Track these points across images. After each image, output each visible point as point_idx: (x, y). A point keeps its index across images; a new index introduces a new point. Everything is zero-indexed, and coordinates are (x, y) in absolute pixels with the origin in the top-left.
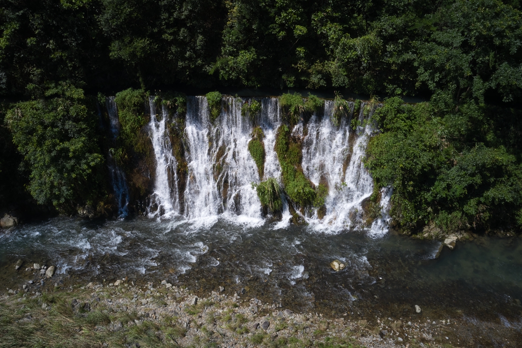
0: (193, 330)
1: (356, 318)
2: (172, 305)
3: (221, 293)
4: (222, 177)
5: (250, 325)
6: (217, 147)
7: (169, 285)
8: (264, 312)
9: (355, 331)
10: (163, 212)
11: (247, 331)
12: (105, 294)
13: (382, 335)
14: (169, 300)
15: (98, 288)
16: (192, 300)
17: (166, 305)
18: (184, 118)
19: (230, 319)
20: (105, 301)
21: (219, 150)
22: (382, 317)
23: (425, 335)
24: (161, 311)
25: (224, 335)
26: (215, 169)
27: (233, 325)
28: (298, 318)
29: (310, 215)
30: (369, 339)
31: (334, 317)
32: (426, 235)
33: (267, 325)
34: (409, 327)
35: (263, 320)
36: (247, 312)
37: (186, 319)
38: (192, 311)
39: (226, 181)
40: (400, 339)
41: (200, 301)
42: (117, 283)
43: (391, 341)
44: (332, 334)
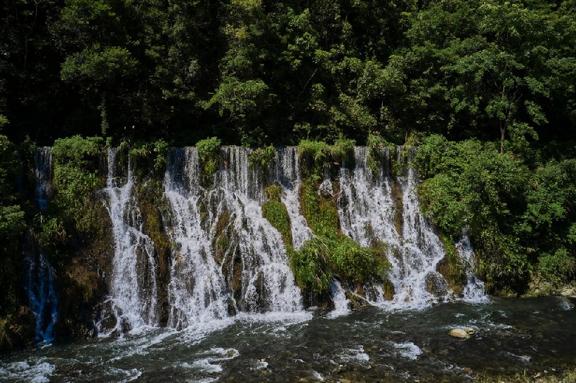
4: (230, 254)
6: (215, 216)
10: (126, 327)
18: (162, 177)
21: (219, 219)
26: (217, 246)
32: (537, 292)
39: (238, 260)
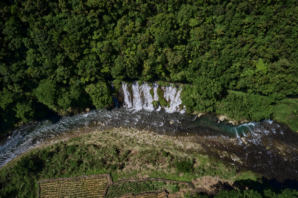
0: (140, 139)
1: (174, 136)
2: (134, 134)
3: (145, 130)
5: (152, 138)
7: (133, 128)
8: (154, 135)
9: (173, 139)
11: (151, 139)
12: (119, 131)
13: (179, 140)
14: (134, 132)
15: (116, 129)
16: (138, 132)
17: (133, 133)
19: (147, 137)
20: (119, 133)
22: (179, 136)
23: (187, 140)
24: (132, 135)
25: (146, 140)
27: (148, 138)
28: (162, 136)
29: (166, 107)
30: (176, 141)
31: (169, 136)
32: (194, 114)
33: (155, 138)
34: (185, 138)
35: (154, 137)
36: (151, 135)
37: (138, 137)
38: (139, 134)
40: (182, 141)
41: (140, 132)
42: (121, 127)
43: (180, 141)
44: (169, 140)
